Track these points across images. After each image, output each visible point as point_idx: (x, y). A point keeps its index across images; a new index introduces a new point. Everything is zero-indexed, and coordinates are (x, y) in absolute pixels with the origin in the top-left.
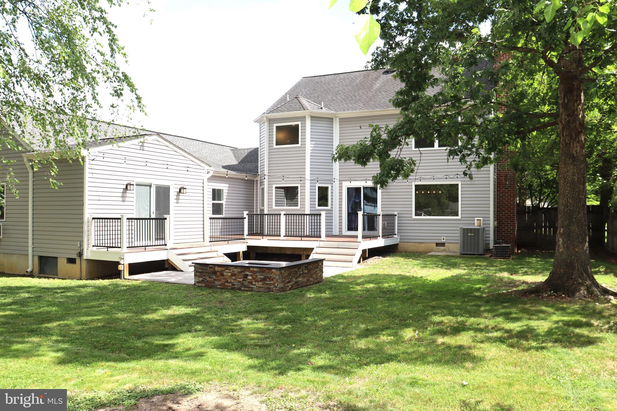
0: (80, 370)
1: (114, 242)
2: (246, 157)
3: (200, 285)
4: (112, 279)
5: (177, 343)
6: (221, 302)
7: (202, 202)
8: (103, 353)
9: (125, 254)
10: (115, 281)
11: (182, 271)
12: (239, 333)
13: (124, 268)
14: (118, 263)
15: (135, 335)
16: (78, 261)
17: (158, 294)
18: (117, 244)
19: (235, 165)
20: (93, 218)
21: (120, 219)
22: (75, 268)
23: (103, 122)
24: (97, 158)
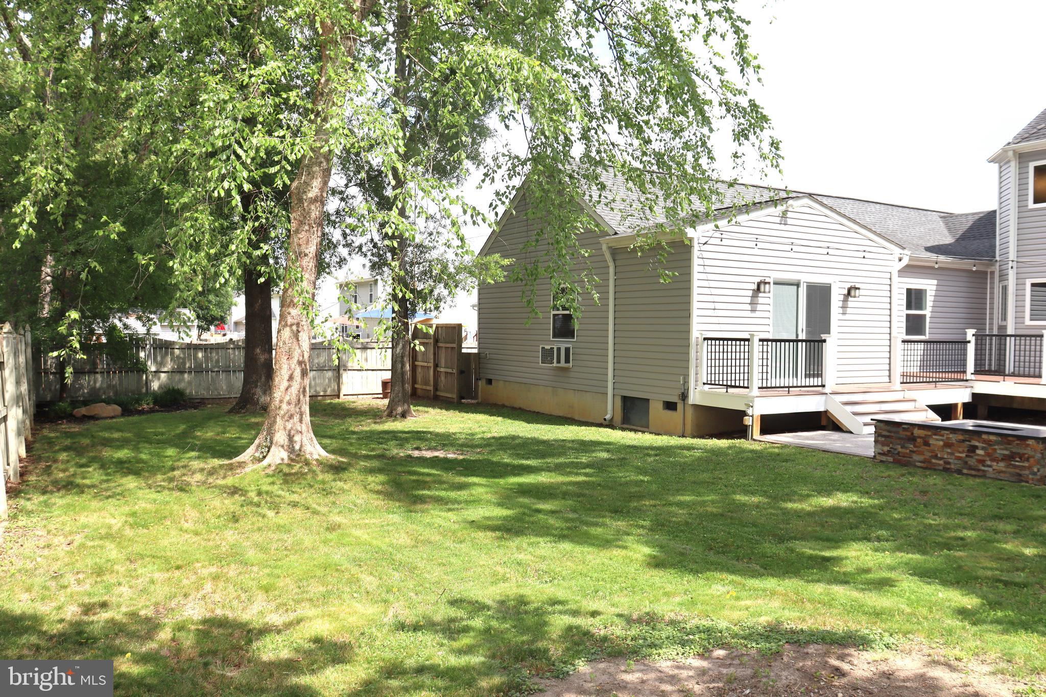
0: (688, 582)
1: (737, 378)
2: (971, 229)
3: (884, 458)
4: (733, 438)
5: (847, 558)
6: (924, 493)
7: (888, 312)
8: (722, 559)
9: (756, 399)
10: (737, 442)
11: (851, 433)
12: (961, 553)
13: (752, 422)
14: (743, 414)
15: (774, 536)
16: (680, 407)
17: (810, 470)
18: (742, 382)
19: (950, 245)
20: (705, 339)
21: (748, 340)
22: (675, 417)
23: (723, 182)
24: (712, 241)
